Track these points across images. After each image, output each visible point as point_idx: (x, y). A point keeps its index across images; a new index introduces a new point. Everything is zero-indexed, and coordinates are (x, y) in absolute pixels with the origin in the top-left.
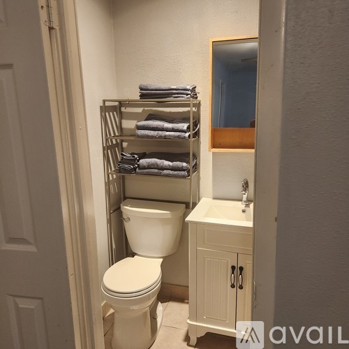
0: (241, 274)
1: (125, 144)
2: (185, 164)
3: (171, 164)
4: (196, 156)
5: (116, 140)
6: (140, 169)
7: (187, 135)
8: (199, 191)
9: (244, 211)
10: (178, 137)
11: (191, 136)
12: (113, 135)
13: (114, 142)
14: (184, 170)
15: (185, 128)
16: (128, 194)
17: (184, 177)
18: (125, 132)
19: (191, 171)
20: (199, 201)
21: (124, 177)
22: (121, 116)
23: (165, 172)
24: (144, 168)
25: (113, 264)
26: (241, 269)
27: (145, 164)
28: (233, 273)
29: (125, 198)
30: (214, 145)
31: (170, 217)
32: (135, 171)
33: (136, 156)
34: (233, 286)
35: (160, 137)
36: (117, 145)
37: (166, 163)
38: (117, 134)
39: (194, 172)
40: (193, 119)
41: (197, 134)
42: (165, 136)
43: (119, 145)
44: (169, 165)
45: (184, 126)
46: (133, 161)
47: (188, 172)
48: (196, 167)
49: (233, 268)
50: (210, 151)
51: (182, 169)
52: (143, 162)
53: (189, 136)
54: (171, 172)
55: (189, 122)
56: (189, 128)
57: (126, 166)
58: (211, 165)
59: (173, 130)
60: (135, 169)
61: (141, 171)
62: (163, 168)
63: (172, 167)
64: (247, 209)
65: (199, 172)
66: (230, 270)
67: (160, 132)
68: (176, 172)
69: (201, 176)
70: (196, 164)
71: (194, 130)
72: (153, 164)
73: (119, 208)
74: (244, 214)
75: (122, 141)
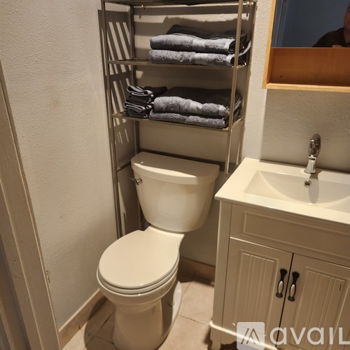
0: (294, 283)
1: (139, 74)
2: (221, 108)
3: (200, 106)
4: (241, 95)
5: (127, 67)
6: (155, 112)
7: (229, 58)
8: (241, 148)
9: (307, 184)
10: (215, 61)
11: (236, 61)
12: (120, 58)
13: (124, 70)
14: (220, 117)
15: (227, 46)
16: (143, 146)
17: (219, 128)
18: (139, 55)
19: (231, 118)
20: (240, 163)
21: (137, 123)
22: (134, 28)
23: (192, 118)
24: (161, 111)
25: (121, 236)
26: (296, 275)
27: (162, 105)
28: (282, 279)
29: (140, 150)
30: (272, 78)
31: (195, 183)
32: (148, 114)
33: (149, 92)
34: (279, 295)
35: (186, 62)
36: (128, 74)
37: (194, 105)
38: (128, 57)
39: (235, 120)
40: (242, 32)
41: (246, 59)
42: (194, 60)
43: (131, 74)
44: (198, 108)
45: (225, 43)
46: (145, 100)
47: (227, 120)
48: (240, 113)
49: (283, 272)
50: (264, 87)
51: (216, 115)
52: (161, 101)
53: (233, 60)
54: (200, 119)
55: (235, 38)
56: (232, 46)
57: (136, 107)
58: (264, 110)
59: (207, 50)
60: (148, 111)
61: (156, 115)
62: (188, 113)
63: (202, 110)
64: (312, 180)
65: (243, 120)
66: (277, 274)
67: (186, 54)
68: (207, 120)
69: (246, 125)
70: (240, 108)
71: (241, 51)
72: (173, 106)
73: (129, 164)
74: (307, 189)
75: (135, 68)
